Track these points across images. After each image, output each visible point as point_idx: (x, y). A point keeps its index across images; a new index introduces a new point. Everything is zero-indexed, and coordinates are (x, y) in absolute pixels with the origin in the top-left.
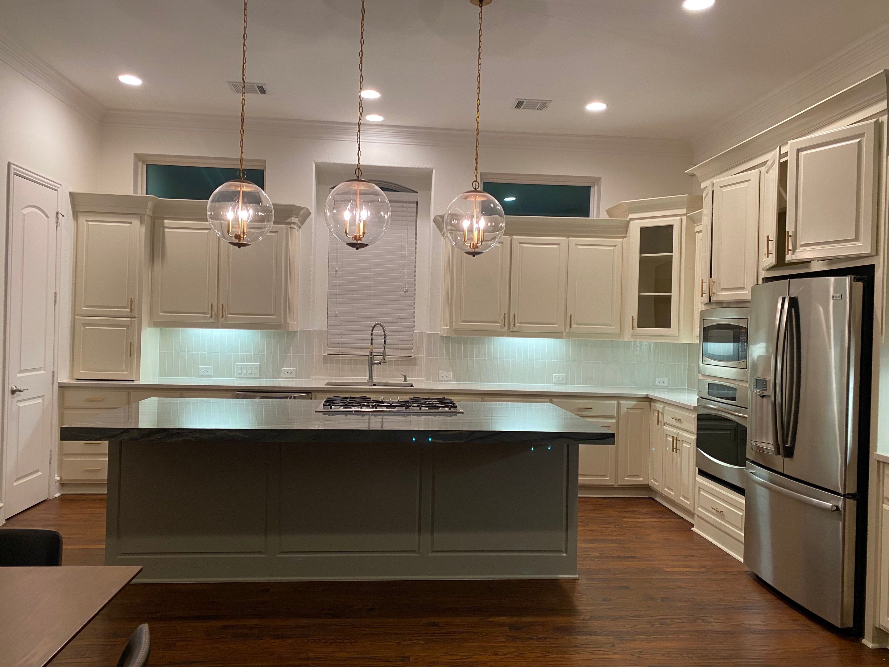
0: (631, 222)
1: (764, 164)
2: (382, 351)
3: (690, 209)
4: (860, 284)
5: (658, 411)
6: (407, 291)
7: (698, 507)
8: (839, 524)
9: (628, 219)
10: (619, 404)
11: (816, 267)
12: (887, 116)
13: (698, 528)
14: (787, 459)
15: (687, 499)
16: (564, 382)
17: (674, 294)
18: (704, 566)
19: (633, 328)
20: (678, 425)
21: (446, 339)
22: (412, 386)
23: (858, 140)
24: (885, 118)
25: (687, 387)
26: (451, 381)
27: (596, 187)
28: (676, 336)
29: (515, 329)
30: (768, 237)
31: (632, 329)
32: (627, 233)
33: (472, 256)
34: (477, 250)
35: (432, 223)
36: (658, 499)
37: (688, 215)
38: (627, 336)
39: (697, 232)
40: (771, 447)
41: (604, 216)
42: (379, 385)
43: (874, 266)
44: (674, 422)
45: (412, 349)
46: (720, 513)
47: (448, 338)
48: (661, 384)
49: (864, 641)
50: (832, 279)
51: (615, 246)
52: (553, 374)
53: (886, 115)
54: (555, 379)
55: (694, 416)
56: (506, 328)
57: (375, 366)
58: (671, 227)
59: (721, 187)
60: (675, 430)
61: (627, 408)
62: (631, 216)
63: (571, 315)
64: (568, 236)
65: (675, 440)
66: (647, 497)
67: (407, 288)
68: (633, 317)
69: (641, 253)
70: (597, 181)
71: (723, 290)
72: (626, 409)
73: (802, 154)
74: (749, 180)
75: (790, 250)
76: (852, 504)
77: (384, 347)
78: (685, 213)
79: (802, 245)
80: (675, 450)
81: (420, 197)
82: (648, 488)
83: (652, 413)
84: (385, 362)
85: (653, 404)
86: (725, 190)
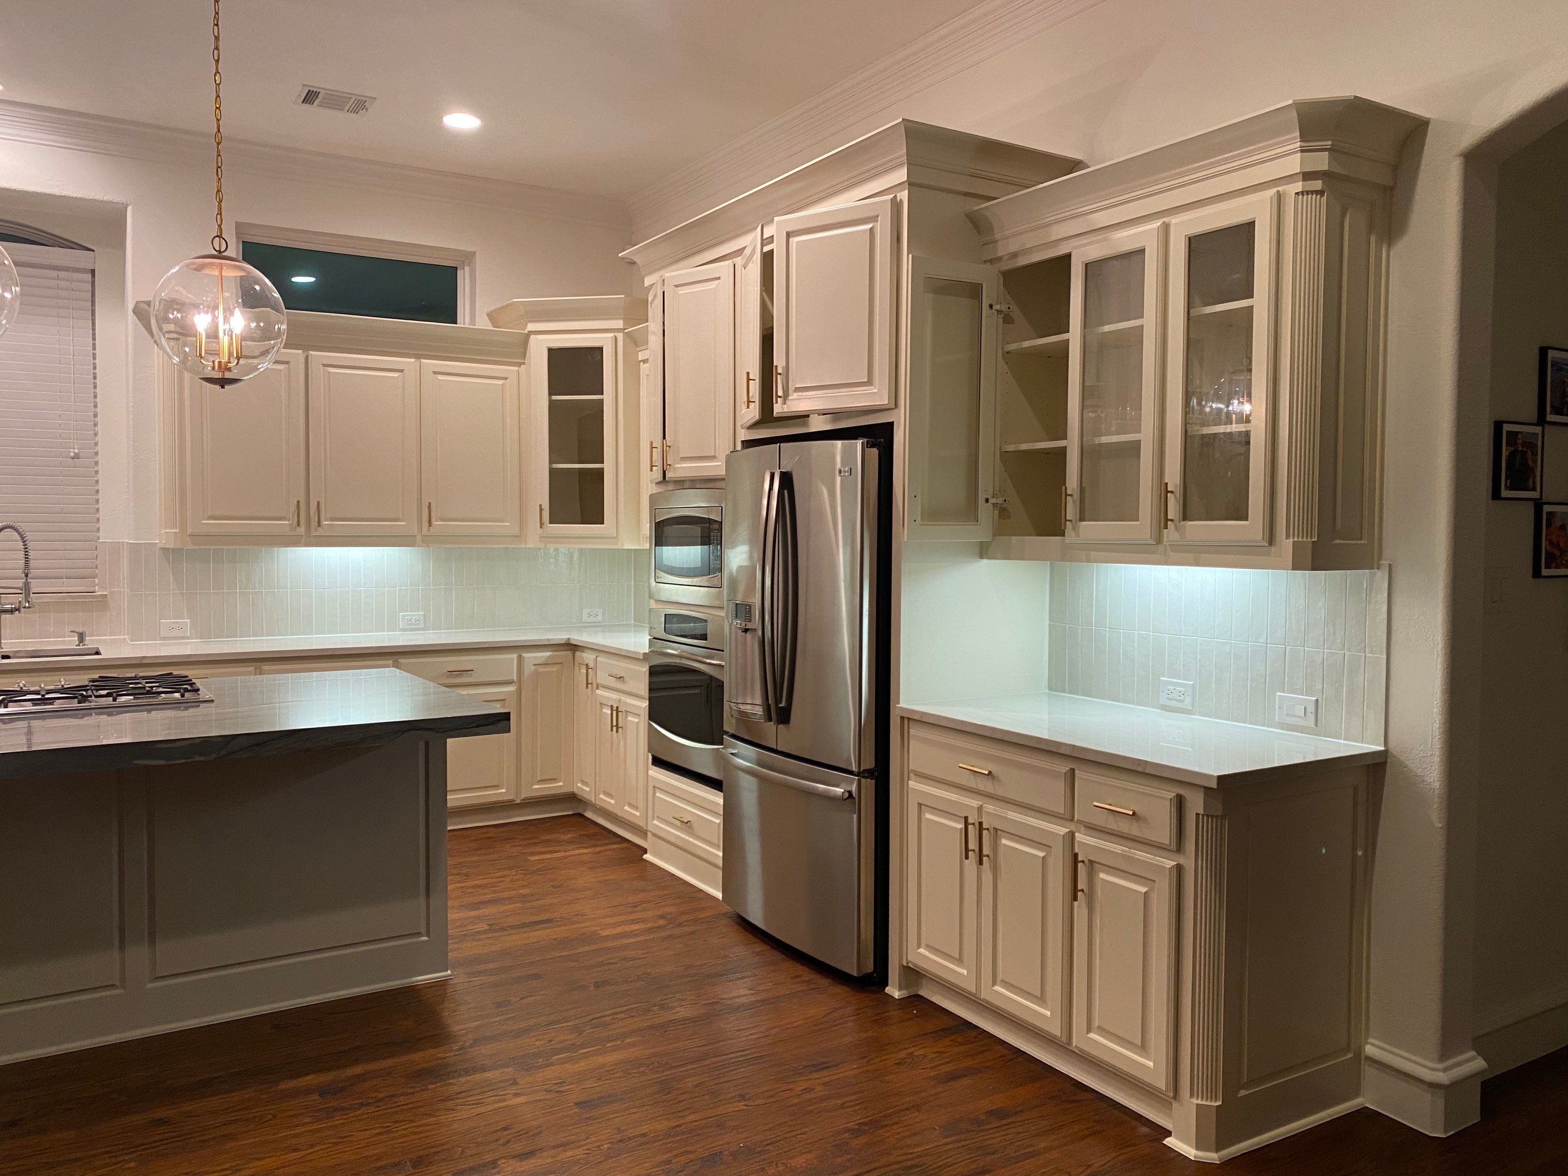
0: (532, 337)
1: (740, 252)
2: (20, 583)
3: (629, 321)
4: (875, 451)
5: (587, 665)
6: (77, 456)
7: (653, 820)
8: (852, 818)
9: (526, 332)
10: (520, 658)
11: (818, 424)
12: (907, 191)
13: (655, 855)
14: (781, 726)
15: (636, 808)
16: (422, 626)
17: (608, 466)
18: (662, 917)
19: (542, 524)
20: (619, 685)
21: (172, 555)
22: (98, 653)
23: (870, 226)
24: (904, 195)
25: (632, 622)
26: (188, 638)
27: (467, 268)
28: (613, 538)
29: (320, 532)
30: (748, 373)
31: (541, 527)
32: (524, 357)
33: (218, 387)
34: (228, 375)
35: (131, 317)
36: (589, 814)
37: (626, 331)
38: (533, 540)
39: (641, 361)
40: (759, 710)
41: (483, 323)
42: (18, 655)
43: (892, 423)
44: (612, 682)
45: (95, 576)
46: (686, 825)
47: (177, 552)
48: (590, 620)
49: (888, 990)
50: (839, 443)
51: (506, 379)
52: (399, 613)
53: (905, 190)
54: (403, 620)
55: (644, 669)
56: (302, 530)
58: (600, 349)
59: (676, 286)
60: (615, 696)
61: (534, 665)
62: (531, 327)
63: (430, 504)
64: (418, 357)
65: (614, 713)
66: (571, 813)
67: (76, 451)
68: (541, 506)
69: (550, 394)
70: (469, 257)
71: (684, 459)
72: (533, 667)
73: (794, 240)
74: (719, 278)
75: (780, 397)
76: (869, 784)
77: (27, 576)
78: (621, 327)
79: (798, 390)
80: (615, 728)
81: (100, 260)
82: (572, 798)
83: (576, 668)
84: (29, 607)
85: (578, 653)
86: (683, 291)
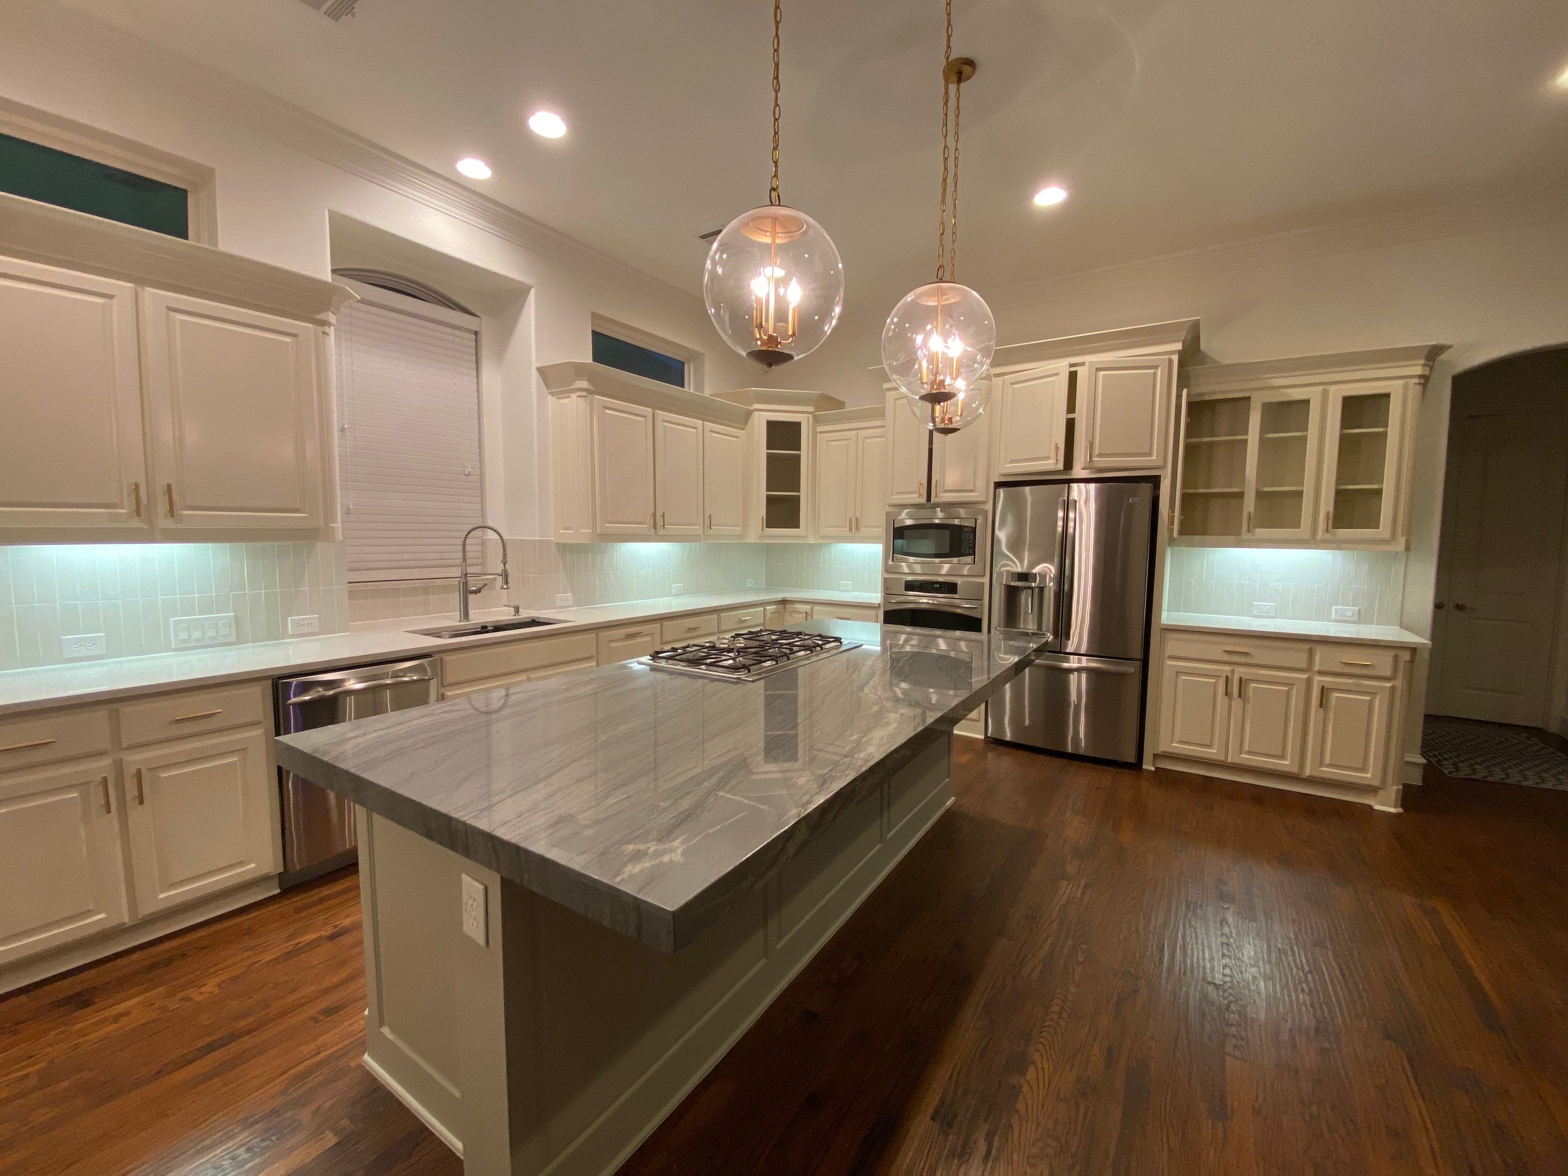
0: (754, 412)
5: (802, 612)
6: (469, 475)
9: (752, 408)
10: (765, 610)
17: (804, 494)
19: (763, 528)
21: (561, 548)
23: (1153, 371)
26: (571, 607)
27: (694, 365)
29: (662, 533)
31: (760, 530)
32: (746, 425)
37: (815, 414)
38: (752, 538)
39: (818, 432)
41: (711, 394)
43: (1161, 476)
47: (564, 546)
49: (1144, 767)
51: (737, 436)
53: (1176, 354)
55: (879, 612)
56: (653, 532)
57: (471, 597)
58: (802, 424)
62: (756, 406)
63: (711, 515)
64: (703, 420)
67: (470, 470)
68: (760, 517)
69: (768, 449)
70: (696, 357)
72: (769, 615)
73: (1101, 373)
75: (1087, 459)
78: (813, 411)
81: (485, 326)
85: (788, 606)
